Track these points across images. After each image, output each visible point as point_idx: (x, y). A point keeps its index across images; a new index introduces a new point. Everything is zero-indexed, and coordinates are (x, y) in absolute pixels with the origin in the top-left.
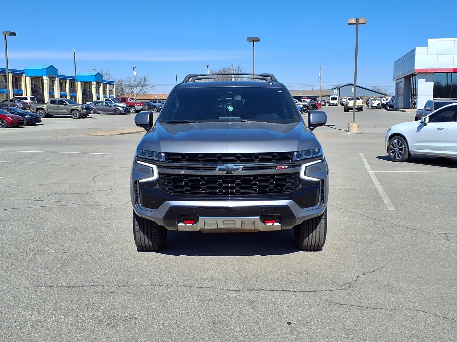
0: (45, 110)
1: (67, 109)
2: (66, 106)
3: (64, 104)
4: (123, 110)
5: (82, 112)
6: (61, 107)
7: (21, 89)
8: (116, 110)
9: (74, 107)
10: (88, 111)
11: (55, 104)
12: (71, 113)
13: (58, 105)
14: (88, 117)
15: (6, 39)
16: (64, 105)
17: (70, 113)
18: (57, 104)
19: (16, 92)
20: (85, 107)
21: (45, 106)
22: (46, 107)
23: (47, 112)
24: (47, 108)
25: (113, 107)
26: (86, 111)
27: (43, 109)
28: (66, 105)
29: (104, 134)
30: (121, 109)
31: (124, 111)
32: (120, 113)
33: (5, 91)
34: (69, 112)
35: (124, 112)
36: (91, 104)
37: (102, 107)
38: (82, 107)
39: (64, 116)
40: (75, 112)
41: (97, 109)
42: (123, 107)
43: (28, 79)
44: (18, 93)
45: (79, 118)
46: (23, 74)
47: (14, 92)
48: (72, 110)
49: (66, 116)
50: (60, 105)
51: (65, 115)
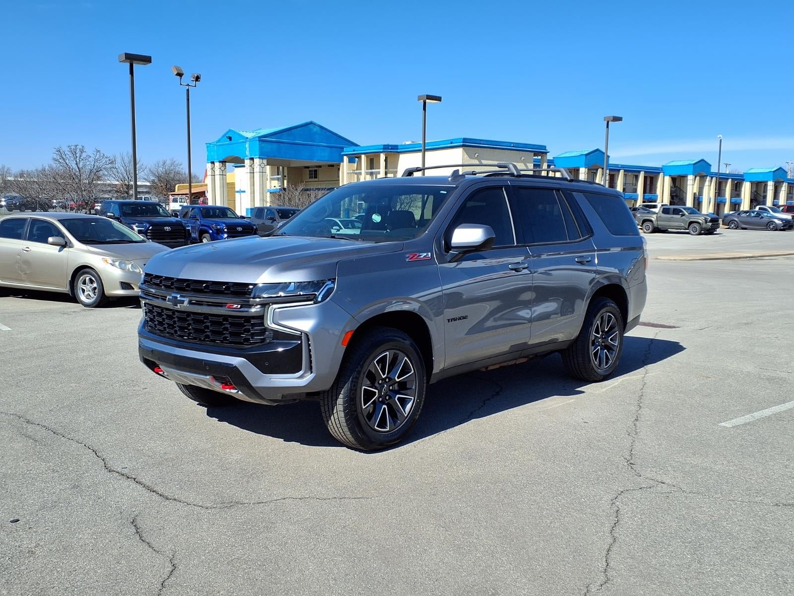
0: (654, 222)
1: (684, 221)
2: (683, 217)
3: (681, 213)
4: (781, 224)
5: (704, 226)
6: (676, 218)
7: (655, 193)
8: (770, 223)
9: (694, 218)
10: (714, 224)
11: (668, 214)
12: (689, 227)
13: (672, 216)
14: (715, 232)
15: (608, 127)
16: (680, 216)
17: (687, 227)
18: (671, 214)
19: (648, 198)
20: (710, 218)
21: (655, 216)
22: (655, 218)
23: (656, 225)
24: (657, 220)
25: (765, 220)
26: (710, 224)
27: (651, 221)
28: (683, 215)
29: (676, 259)
30: (777, 221)
31: (783, 225)
32: (776, 229)
33: (632, 197)
34: (686, 225)
35: (783, 227)
36: (733, 215)
37: (749, 219)
38: (706, 219)
39: (679, 231)
40: (695, 225)
41: (741, 222)
42: (782, 220)
43: (667, 179)
44: (651, 198)
45: (700, 234)
46: (661, 173)
47: (645, 198)
48: (691, 223)
49: (682, 231)
50: (674, 216)
51: (681, 229)
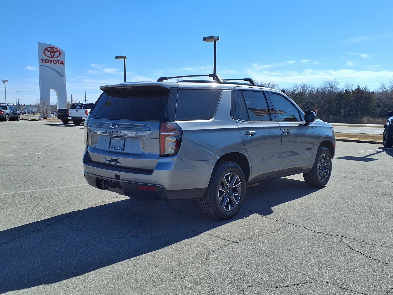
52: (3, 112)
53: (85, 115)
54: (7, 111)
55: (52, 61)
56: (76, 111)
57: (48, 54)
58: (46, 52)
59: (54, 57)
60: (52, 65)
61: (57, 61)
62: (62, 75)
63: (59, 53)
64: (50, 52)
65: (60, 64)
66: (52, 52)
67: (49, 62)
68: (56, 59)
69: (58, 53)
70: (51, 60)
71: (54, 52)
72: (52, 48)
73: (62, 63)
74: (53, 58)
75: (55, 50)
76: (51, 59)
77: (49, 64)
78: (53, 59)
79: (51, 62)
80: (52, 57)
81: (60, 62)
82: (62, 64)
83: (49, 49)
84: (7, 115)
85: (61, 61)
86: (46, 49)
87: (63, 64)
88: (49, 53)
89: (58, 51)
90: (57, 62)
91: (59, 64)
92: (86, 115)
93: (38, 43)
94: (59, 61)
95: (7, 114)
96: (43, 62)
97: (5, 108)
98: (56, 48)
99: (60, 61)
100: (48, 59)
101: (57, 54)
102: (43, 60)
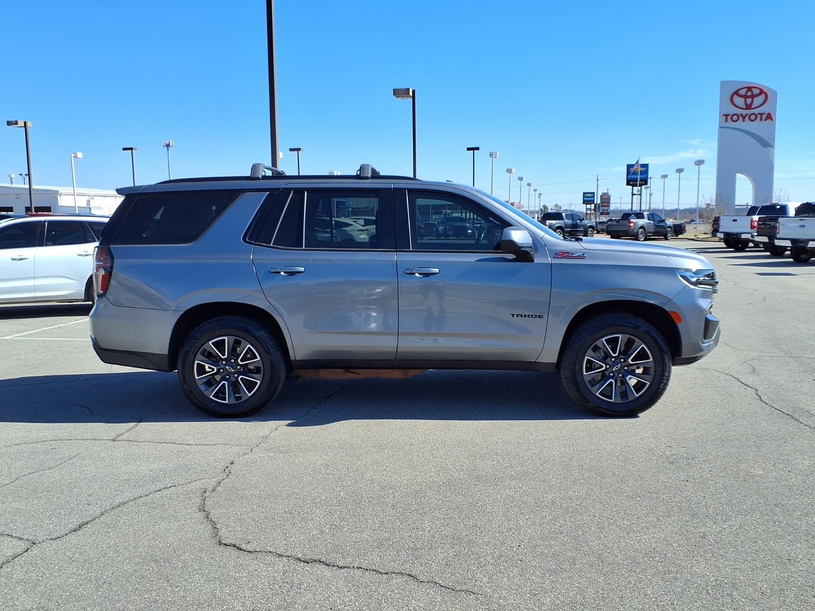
52: (632, 225)
53: (749, 230)
54: (641, 222)
55: (748, 116)
56: (734, 221)
57: (740, 101)
58: (736, 99)
59: (752, 107)
60: (747, 125)
61: (759, 114)
62: (767, 144)
63: (764, 96)
64: (745, 97)
65: (766, 120)
66: (749, 97)
67: (741, 118)
68: (757, 111)
69: (762, 97)
70: (744, 115)
71: (753, 96)
72: (750, 89)
73: (769, 117)
74: (748, 109)
75: (756, 92)
76: (744, 112)
77: (740, 124)
78: (749, 112)
79: (744, 117)
80: (748, 107)
81: (764, 117)
82: (769, 120)
83: (743, 92)
84: (641, 230)
85: (768, 114)
86: (736, 93)
87: (772, 120)
88: (742, 99)
89: (762, 92)
90: (759, 116)
91: (761, 120)
92: (751, 228)
93: (722, 82)
94: (761, 114)
95: (642, 227)
96: (726, 121)
97: (640, 215)
98: (760, 87)
99: (764, 114)
100: (739, 114)
101: (758, 100)
102: (726, 116)
